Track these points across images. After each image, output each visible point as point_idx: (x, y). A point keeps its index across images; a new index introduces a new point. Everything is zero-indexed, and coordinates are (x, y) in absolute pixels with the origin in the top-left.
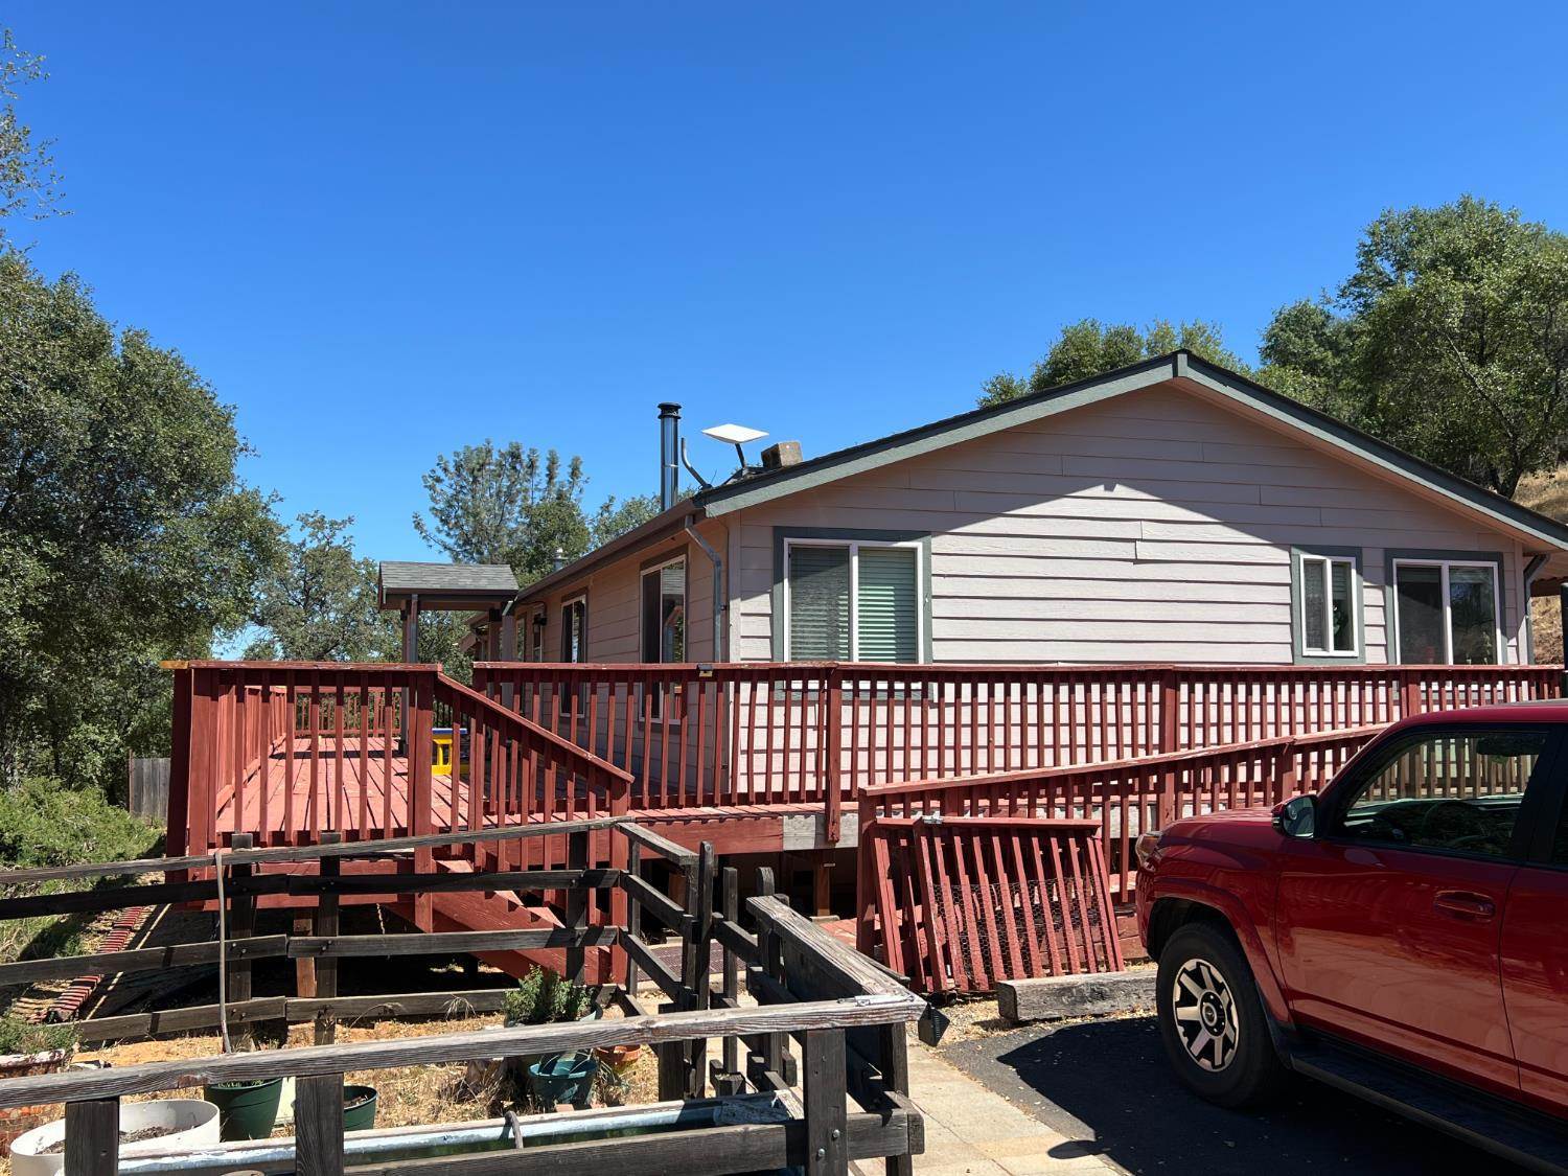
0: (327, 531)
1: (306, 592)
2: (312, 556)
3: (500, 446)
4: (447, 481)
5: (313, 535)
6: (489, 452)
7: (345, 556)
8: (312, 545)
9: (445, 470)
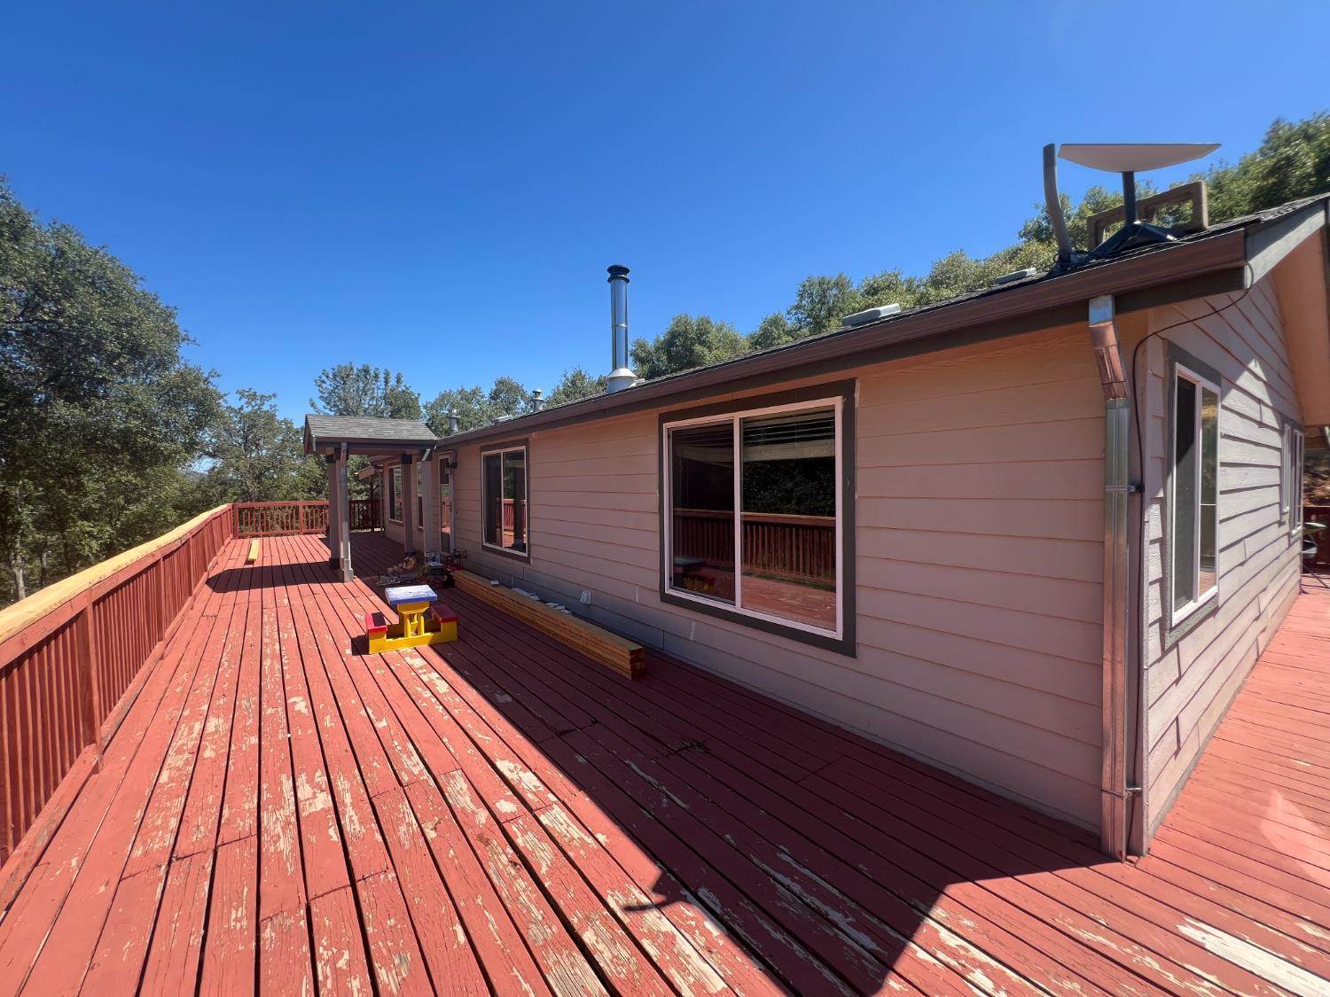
0: (258, 402)
1: (245, 438)
2: (248, 416)
3: (357, 366)
4: (328, 383)
5: (247, 403)
6: (351, 369)
7: (271, 417)
8: (247, 410)
9: (327, 377)
